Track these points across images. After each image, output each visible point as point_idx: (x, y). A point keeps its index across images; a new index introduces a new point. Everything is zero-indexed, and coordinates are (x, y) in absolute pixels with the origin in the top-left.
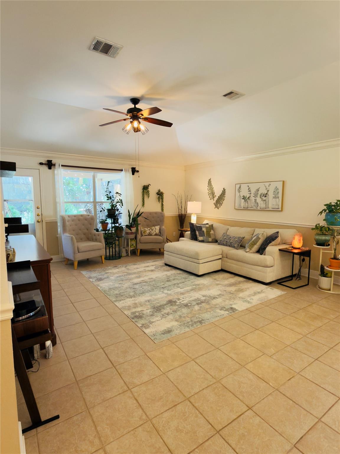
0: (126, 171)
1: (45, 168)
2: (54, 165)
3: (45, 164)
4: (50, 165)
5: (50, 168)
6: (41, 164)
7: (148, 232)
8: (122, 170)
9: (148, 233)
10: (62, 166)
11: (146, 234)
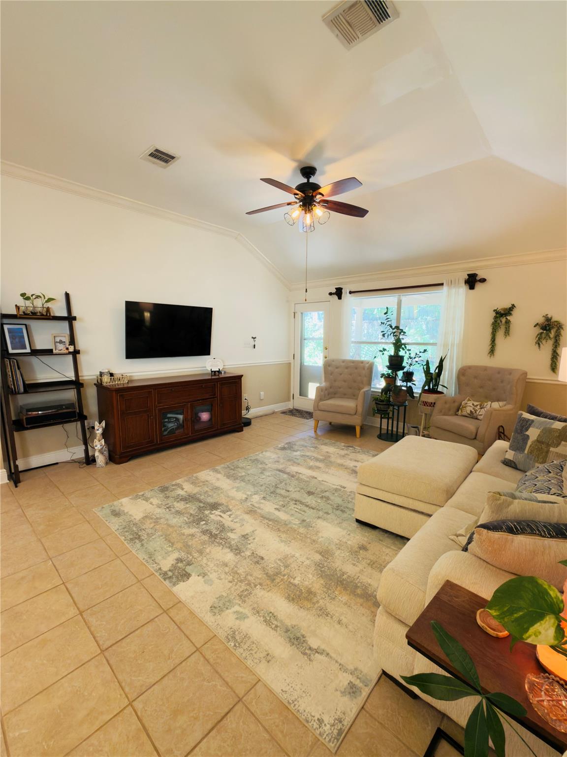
0: (451, 283)
1: (336, 297)
2: (342, 293)
3: (335, 293)
4: (339, 293)
5: (339, 298)
6: (331, 294)
7: (469, 409)
8: (442, 284)
9: (469, 412)
10: (350, 293)
11: (464, 413)
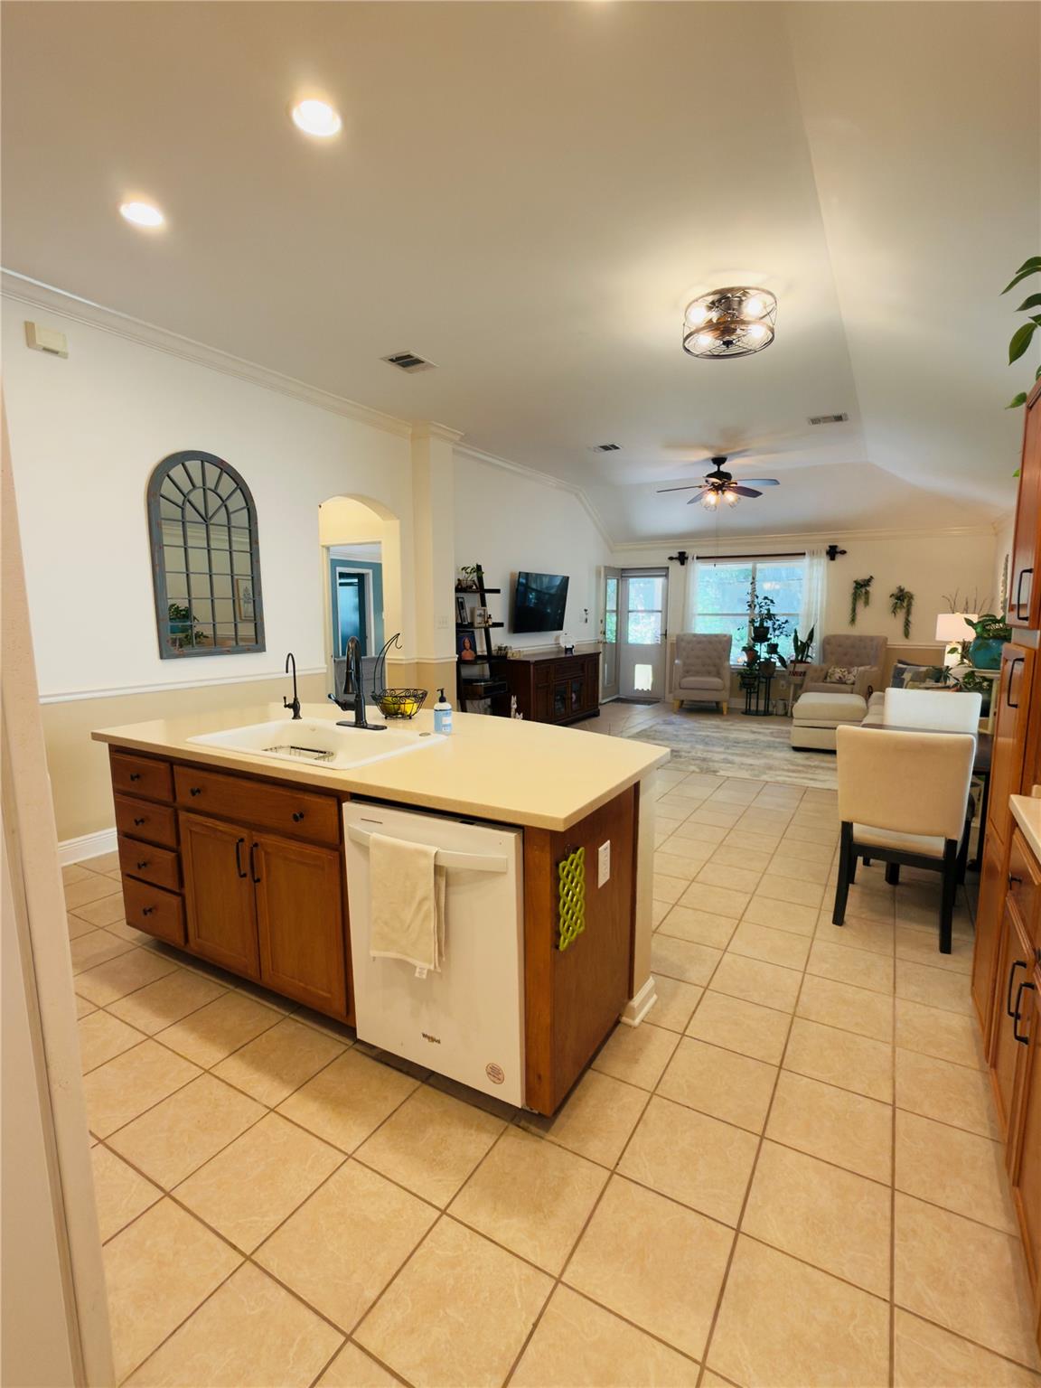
0: (813, 553)
1: (677, 563)
2: (687, 558)
3: (676, 558)
4: (682, 558)
5: (682, 563)
6: (671, 558)
7: (837, 676)
8: (804, 554)
10: (698, 558)
11: (834, 680)
